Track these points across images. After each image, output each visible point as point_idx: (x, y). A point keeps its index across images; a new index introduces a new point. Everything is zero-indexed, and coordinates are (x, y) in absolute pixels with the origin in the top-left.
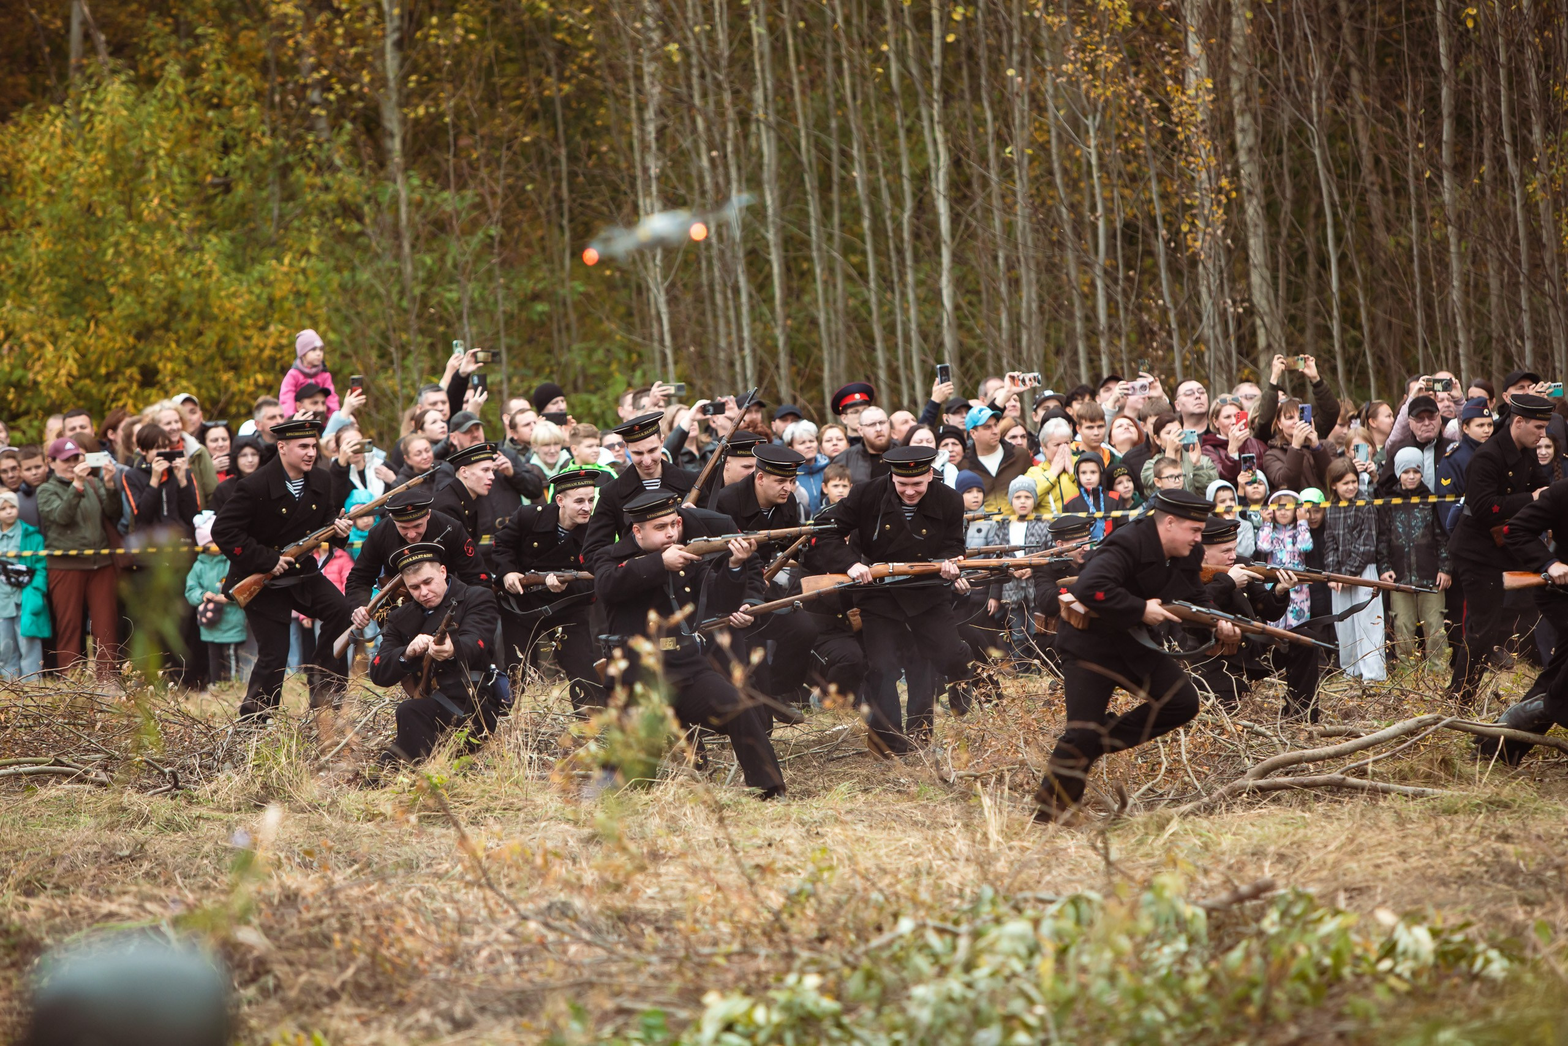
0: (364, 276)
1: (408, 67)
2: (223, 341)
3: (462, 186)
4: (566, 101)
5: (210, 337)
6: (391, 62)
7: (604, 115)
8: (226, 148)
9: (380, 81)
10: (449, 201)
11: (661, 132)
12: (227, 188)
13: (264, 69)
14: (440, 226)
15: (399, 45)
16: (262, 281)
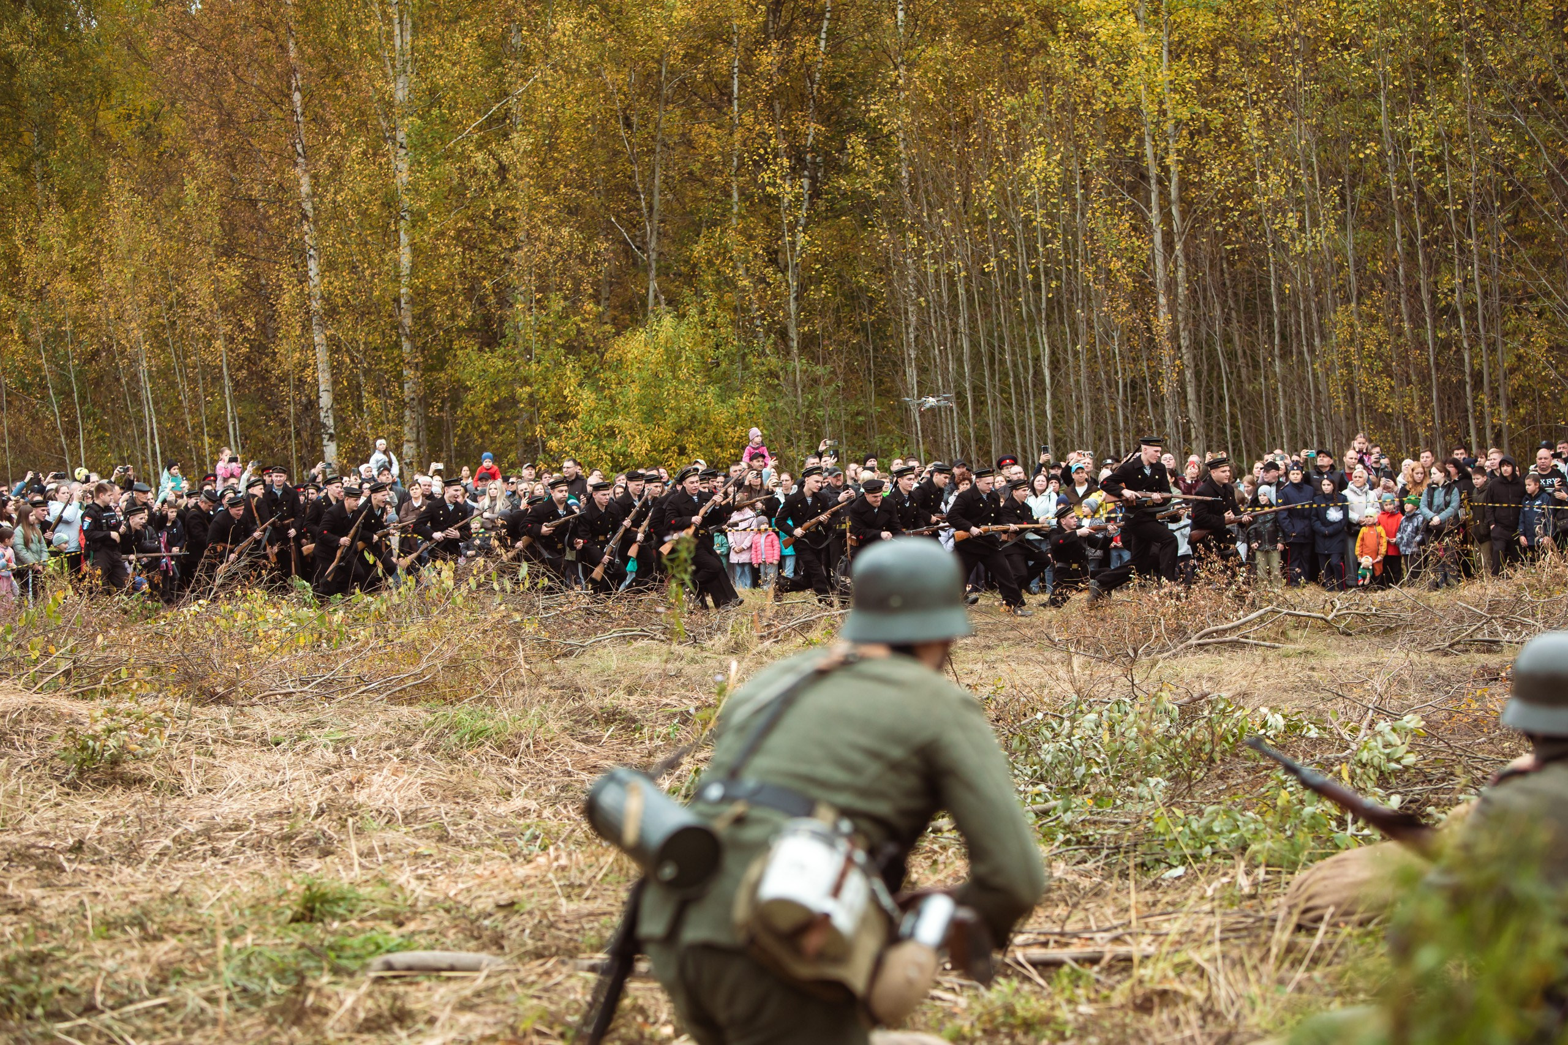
0: (780, 404)
1: (800, 309)
2: (716, 434)
3: (825, 363)
4: (872, 324)
5: (710, 433)
6: (793, 306)
7: (890, 330)
8: (717, 347)
9: (788, 315)
10: (819, 370)
11: (916, 337)
12: (718, 365)
13: (735, 309)
14: (816, 381)
15: (796, 299)
16: (733, 406)
